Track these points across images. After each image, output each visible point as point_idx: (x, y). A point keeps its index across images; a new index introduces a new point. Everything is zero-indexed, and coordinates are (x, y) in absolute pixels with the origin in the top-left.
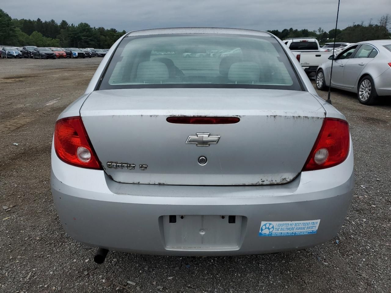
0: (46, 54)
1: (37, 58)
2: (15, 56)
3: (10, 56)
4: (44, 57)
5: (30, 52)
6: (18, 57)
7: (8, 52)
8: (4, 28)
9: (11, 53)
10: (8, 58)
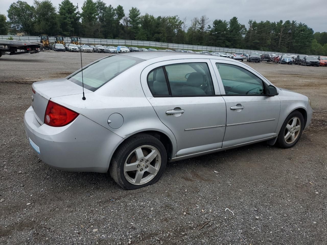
0: (311, 62)
1: (304, 65)
2: (287, 62)
3: (284, 63)
4: (308, 64)
5: (300, 59)
6: (290, 63)
7: (283, 59)
8: (303, 40)
9: (285, 60)
10: (282, 64)
